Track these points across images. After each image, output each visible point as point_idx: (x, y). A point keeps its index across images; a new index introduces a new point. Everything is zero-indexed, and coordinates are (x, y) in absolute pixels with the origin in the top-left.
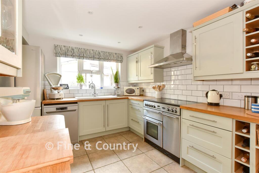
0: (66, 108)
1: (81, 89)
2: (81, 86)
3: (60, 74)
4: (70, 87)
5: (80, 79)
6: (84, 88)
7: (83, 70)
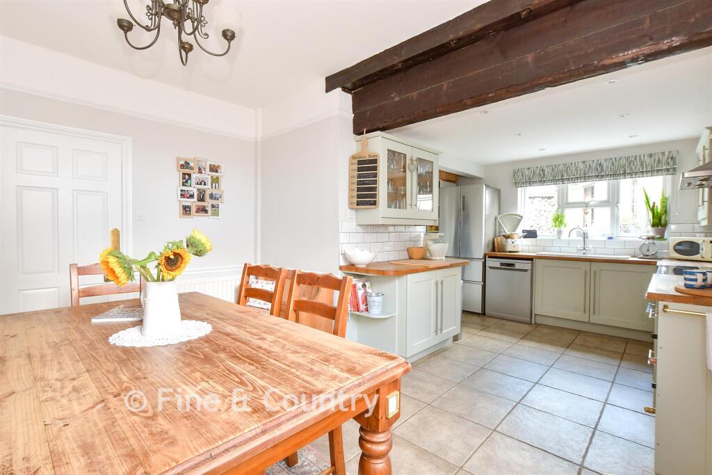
0: (513, 265)
1: (559, 238)
2: (560, 233)
3: (521, 215)
4: (541, 234)
5: (559, 220)
6: (564, 236)
7: (567, 203)
